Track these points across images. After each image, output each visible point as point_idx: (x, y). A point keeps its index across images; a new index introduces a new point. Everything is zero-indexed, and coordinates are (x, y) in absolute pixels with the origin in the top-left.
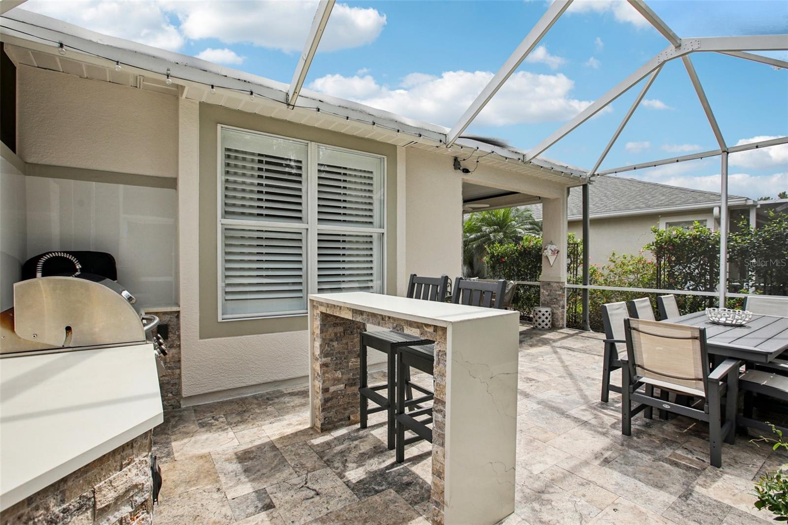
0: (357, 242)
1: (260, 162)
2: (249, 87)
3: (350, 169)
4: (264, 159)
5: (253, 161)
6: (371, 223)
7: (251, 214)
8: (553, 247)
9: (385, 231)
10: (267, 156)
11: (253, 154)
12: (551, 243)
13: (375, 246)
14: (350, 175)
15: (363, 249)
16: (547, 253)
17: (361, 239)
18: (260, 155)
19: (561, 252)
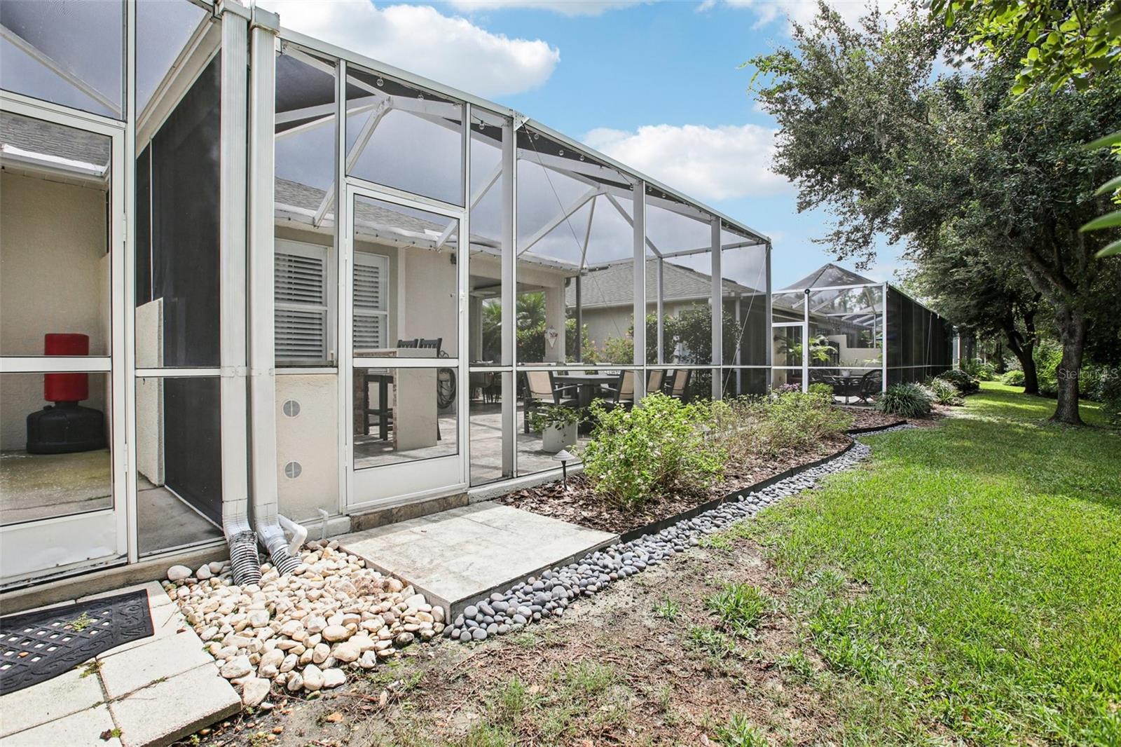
0: (366, 321)
1: (290, 261)
2: (288, 215)
3: (360, 266)
4: (293, 259)
5: (284, 260)
6: (377, 307)
7: (283, 299)
8: (553, 331)
9: (387, 313)
10: (295, 257)
11: (284, 255)
12: (552, 328)
13: (381, 325)
14: (360, 270)
15: (371, 327)
16: (547, 336)
17: (369, 320)
18: (290, 256)
19: (559, 336)
